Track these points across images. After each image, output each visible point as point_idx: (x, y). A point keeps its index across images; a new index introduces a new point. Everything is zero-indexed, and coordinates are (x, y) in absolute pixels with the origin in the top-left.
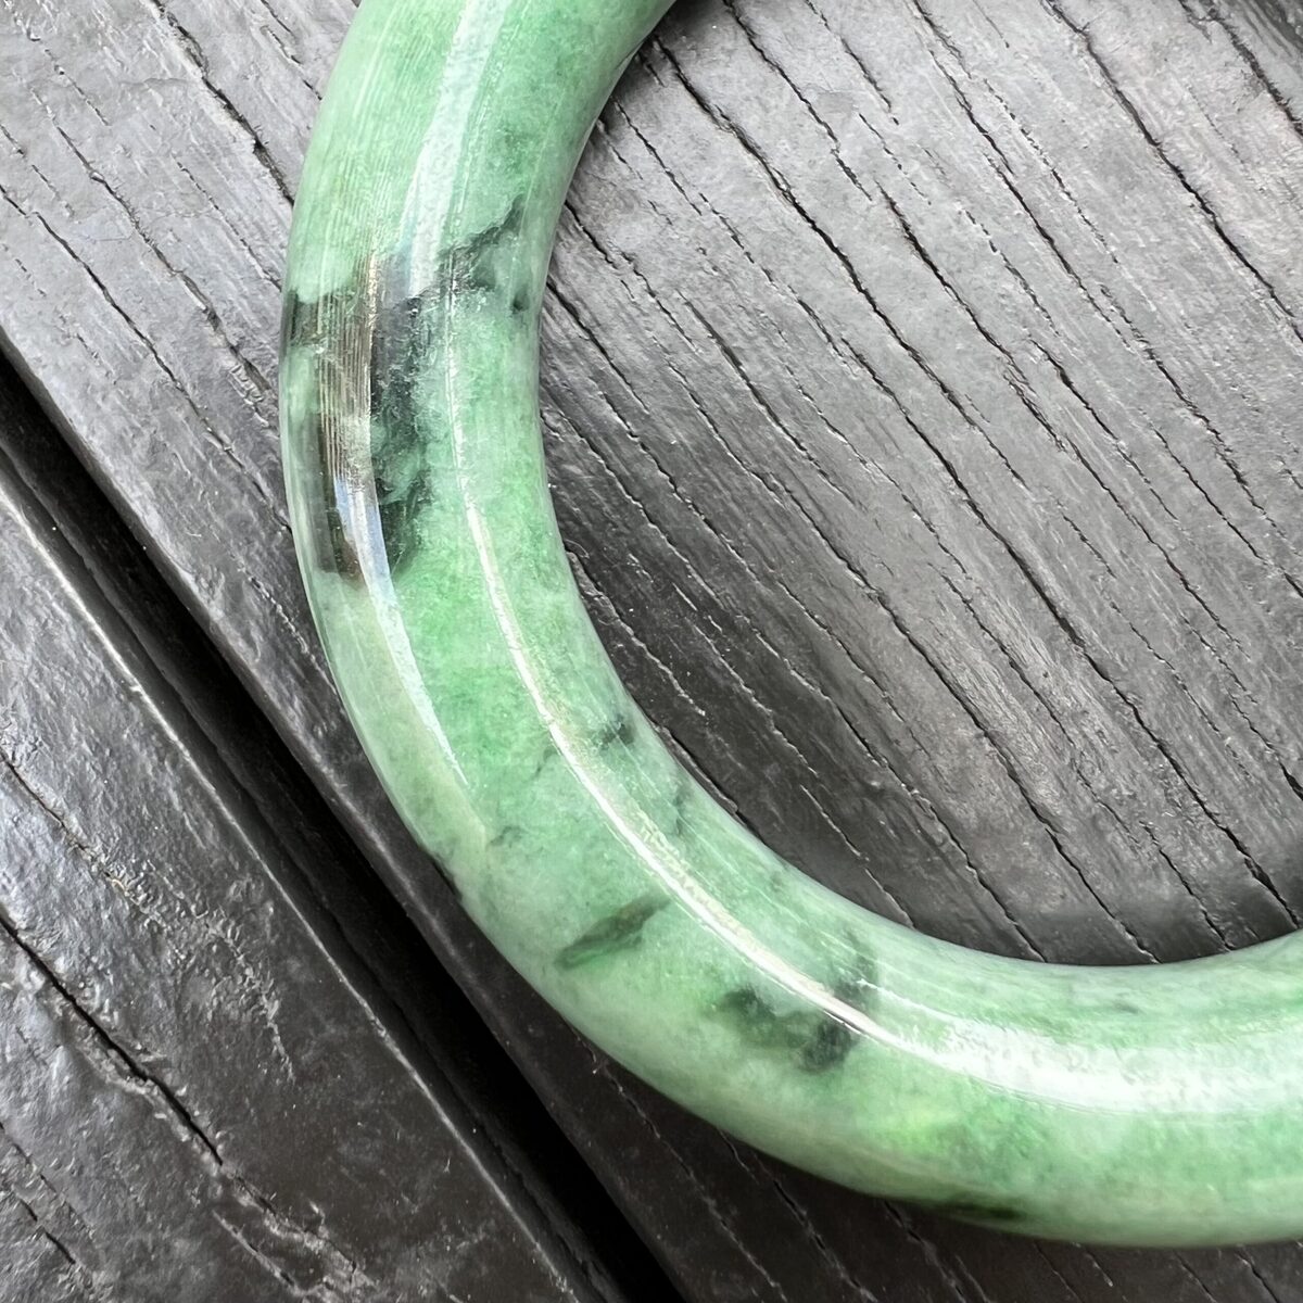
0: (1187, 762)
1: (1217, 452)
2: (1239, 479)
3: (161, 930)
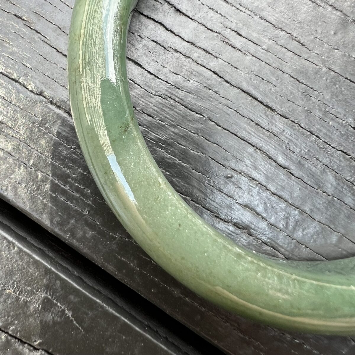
0: (321, 135)
1: (293, 39)
2: (302, 45)
3: (27, 301)
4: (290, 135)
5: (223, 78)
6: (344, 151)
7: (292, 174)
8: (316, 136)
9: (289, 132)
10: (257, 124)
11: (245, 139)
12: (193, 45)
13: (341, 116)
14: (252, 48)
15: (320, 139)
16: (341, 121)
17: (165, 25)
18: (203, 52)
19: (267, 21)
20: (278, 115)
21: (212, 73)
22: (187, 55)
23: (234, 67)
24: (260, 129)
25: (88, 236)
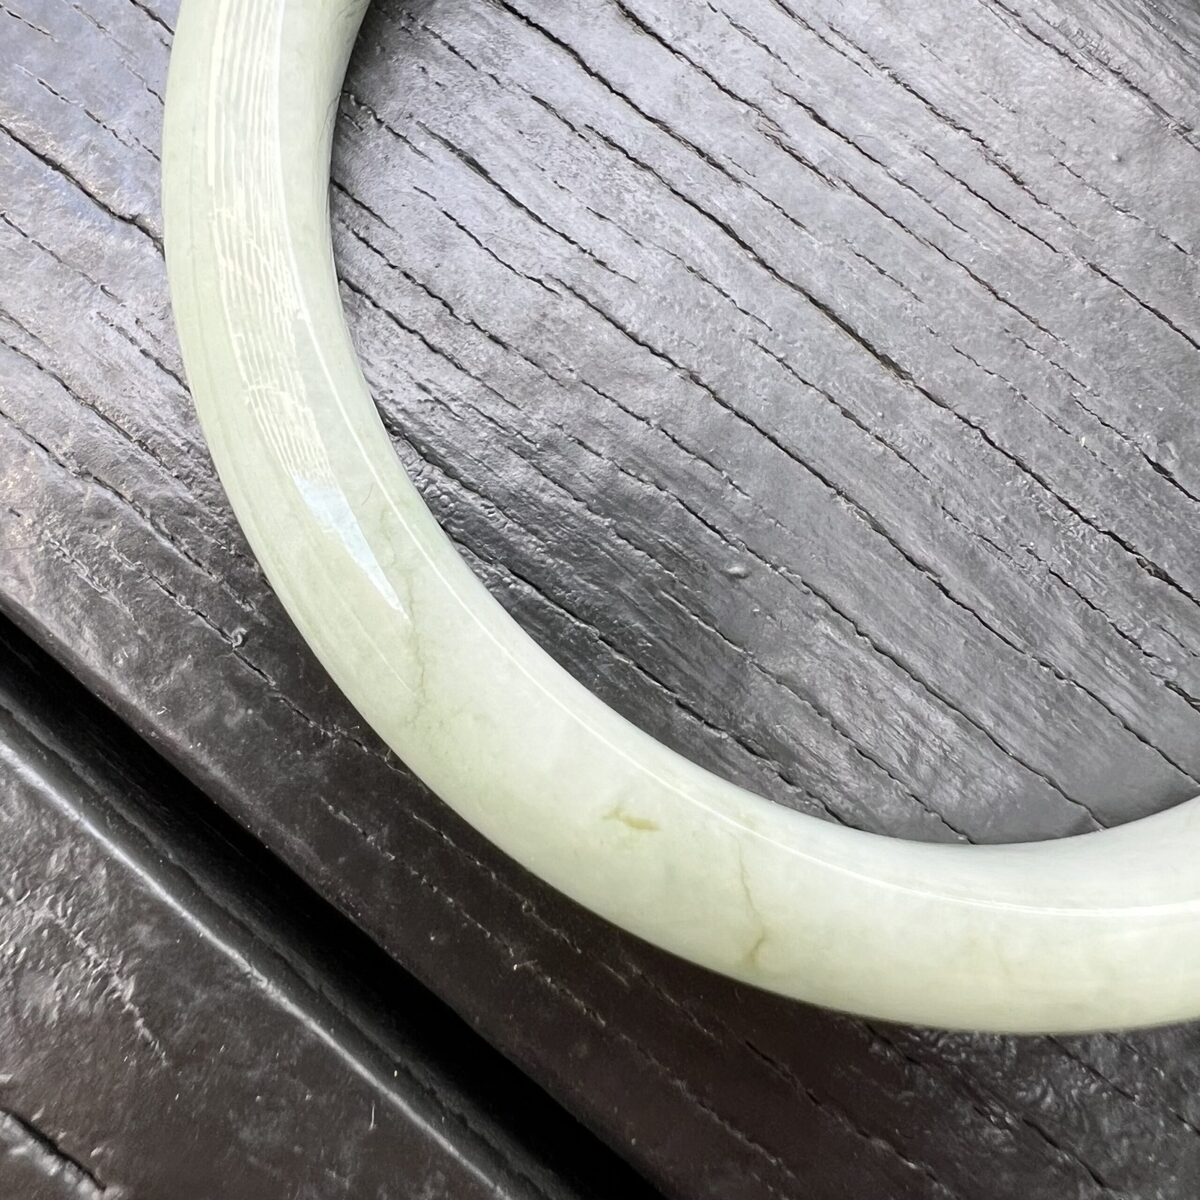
0: (1049, 474)
1: (987, 159)
2: (1016, 180)
4: (952, 463)
5: (750, 249)
6: (1120, 536)
7: (946, 593)
8: (1033, 475)
9: (947, 452)
10: (846, 413)
11: (801, 457)
12: (668, 130)
13: (1120, 422)
14: (856, 167)
15: (1045, 486)
16: (1118, 437)
17: (583, 54)
18: (695, 157)
19: (911, 91)
20: (917, 391)
21: (719, 228)
22: (644, 158)
23: (792, 220)
25: (230, 722)
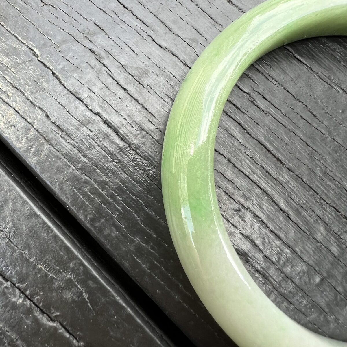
0: (318, 190)
1: (307, 110)
2: (314, 116)
3: (54, 278)
4: (293, 186)
5: (245, 130)
6: (336, 208)
7: (290, 219)
8: (314, 191)
9: (292, 183)
10: (267, 172)
13: (338, 179)
14: (273, 111)
15: (317, 194)
16: (337, 183)
19: (288, 92)
20: (285, 168)
21: (238, 124)
23: (256, 123)
24: (270, 176)
25: (113, 235)
